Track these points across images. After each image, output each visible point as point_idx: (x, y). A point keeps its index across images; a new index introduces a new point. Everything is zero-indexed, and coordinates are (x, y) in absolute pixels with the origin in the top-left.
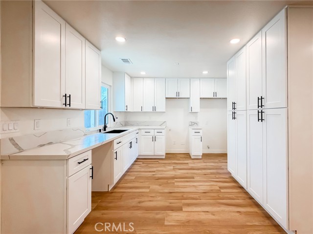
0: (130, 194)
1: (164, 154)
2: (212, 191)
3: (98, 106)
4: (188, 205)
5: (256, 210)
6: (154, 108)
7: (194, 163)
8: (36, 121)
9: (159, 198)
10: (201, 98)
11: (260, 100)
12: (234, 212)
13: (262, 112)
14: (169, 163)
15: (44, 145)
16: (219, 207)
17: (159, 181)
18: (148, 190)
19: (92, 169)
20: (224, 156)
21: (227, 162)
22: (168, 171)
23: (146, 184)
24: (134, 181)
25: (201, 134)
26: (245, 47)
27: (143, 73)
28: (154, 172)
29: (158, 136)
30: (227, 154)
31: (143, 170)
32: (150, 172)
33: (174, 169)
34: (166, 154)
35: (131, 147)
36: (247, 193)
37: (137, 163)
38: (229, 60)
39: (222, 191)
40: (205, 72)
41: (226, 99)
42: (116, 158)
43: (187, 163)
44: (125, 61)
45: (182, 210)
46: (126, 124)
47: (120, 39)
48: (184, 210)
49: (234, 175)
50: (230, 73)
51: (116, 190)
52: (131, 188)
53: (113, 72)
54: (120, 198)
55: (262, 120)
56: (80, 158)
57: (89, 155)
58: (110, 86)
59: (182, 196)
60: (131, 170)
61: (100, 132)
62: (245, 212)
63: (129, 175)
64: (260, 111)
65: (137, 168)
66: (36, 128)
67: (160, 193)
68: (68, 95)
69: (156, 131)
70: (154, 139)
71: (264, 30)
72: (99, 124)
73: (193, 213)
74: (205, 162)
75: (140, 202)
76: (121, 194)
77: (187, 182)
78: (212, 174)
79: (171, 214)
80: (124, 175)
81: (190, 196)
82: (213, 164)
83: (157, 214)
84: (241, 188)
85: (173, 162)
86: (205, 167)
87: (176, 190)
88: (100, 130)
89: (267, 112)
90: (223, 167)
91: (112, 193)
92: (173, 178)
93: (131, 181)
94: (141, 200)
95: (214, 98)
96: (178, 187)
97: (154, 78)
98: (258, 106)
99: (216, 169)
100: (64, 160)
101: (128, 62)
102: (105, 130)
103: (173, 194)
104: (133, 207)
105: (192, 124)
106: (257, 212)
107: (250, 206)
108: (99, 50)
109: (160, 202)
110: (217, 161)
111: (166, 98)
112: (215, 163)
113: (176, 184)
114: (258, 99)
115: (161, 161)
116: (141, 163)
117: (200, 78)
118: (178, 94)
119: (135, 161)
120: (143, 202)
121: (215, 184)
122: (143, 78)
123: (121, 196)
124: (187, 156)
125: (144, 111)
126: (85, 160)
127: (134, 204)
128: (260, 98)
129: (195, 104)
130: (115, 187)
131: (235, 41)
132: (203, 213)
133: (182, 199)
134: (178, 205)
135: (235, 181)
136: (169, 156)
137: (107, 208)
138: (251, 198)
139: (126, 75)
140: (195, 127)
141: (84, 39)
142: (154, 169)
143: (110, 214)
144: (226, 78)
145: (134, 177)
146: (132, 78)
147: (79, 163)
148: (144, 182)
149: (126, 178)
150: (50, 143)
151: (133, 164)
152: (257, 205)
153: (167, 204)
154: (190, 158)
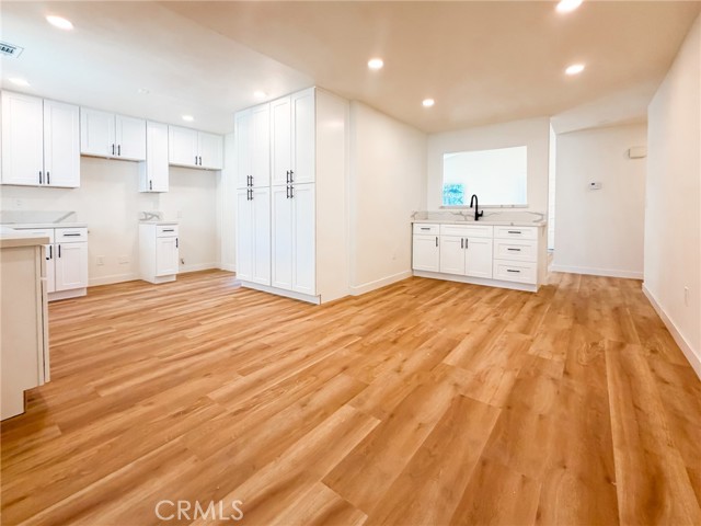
1: (86, 286)
4: (205, 319)
6: (44, 178)
7: (167, 287)
11: (289, 175)
13: (291, 188)
18: (113, 330)
25: (175, 233)
29: (66, 244)
33: (132, 301)
38: (240, 111)
40: (188, 118)
41: (219, 170)
43: (153, 291)
45: (200, 324)
48: (203, 324)
55: (292, 196)
67: (143, 325)
69: (61, 232)
70: (55, 252)
83: (166, 337)
95: (197, 168)
97: (44, 99)
98: (287, 182)
111: (82, 156)
117: (168, 125)
118: (116, 150)
125: (5, 181)
128: (289, 172)
154: (150, 284)
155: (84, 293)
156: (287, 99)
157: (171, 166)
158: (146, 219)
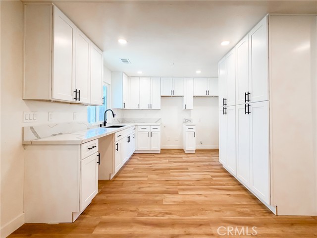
0: (130, 182)
1: (160, 149)
2: (205, 179)
3: (100, 102)
4: (183, 190)
5: (244, 193)
6: (150, 106)
7: (188, 157)
8: (50, 113)
9: (157, 185)
10: (194, 97)
11: (247, 96)
12: (224, 195)
13: (248, 106)
14: (165, 157)
15: (56, 135)
16: (211, 191)
17: (156, 171)
18: (146, 179)
19: (99, 155)
20: (216, 151)
21: (218, 156)
22: (164, 163)
23: (144, 174)
24: (133, 172)
25: (195, 130)
26: (234, 49)
27: (140, 73)
28: (151, 164)
29: (154, 132)
30: (218, 150)
31: (140, 163)
32: (147, 164)
33: (169, 162)
34: (161, 149)
35: (129, 141)
36: (236, 180)
37: (134, 157)
38: (220, 60)
39: (214, 179)
40: (198, 72)
41: (218, 97)
42: (117, 150)
43: (182, 157)
44: (125, 61)
45: (178, 193)
46: (123, 121)
47: (122, 41)
48: (179, 193)
49: (225, 166)
50: (221, 72)
51: (117, 179)
52: (130, 177)
53: (112, 72)
54: (122, 185)
55: (248, 112)
56: (90, 145)
57: (96, 143)
58: (109, 84)
59: (178, 183)
60: (129, 163)
61: (101, 126)
62: (234, 195)
63: (128, 167)
64: (247, 105)
65: (134, 161)
66: (49, 120)
67: (158, 181)
68: (78, 91)
69: (152, 127)
70: (150, 135)
71: (250, 34)
72: (99, 120)
73: (187, 196)
74: (198, 156)
75: (139, 188)
76: (122, 182)
77: (182, 172)
78: (204, 165)
79: (168, 197)
80: (123, 167)
81: (185, 183)
82: (206, 158)
83: (156, 196)
84: (232, 176)
85: (168, 156)
86: (198, 160)
87: (172, 178)
88: (101, 125)
89: (253, 106)
90: (215, 160)
91: (114, 181)
92: (169, 169)
93: (130, 172)
94: (140, 186)
95: (207, 97)
96: (174, 176)
97: (150, 77)
98: (246, 101)
99: (209, 162)
100: (77, 144)
101: (127, 62)
102: (105, 125)
103: (170, 182)
104: (134, 191)
105: (186, 121)
106: (244, 195)
107: (239, 190)
108: (102, 51)
109: (158, 187)
110: (209, 155)
111: (162, 96)
112: (208, 156)
113: (171, 174)
114: (246, 94)
115: (156, 156)
116: (138, 157)
117: (193, 78)
118: (172, 92)
119: (132, 156)
120: (143, 188)
121: (207, 173)
122: (140, 77)
123: (123, 183)
124: (182, 151)
125: (140, 108)
126: (93, 147)
127: (134, 189)
128: (247, 93)
129: (189, 102)
130: (115, 177)
131: (225, 44)
132: (197, 196)
133: (177, 186)
134: (174, 190)
135: (226, 171)
136: (164, 151)
137: (110, 193)
138: (240, 184)
139: (124, 74)
140: (189, 123)
141: (90, 41)
142: (151, 162)
143: (113, 197)
144: (218, 77)
145: (132, 169)
146: (129, 77)
147: (90, 149)
148: (143, 172)
149: (125, 169)
150: (61, 134)
151: (130, 158)
152: (246, 190)
153: (164, 189)
154: (184, 153)
155: (159, 152)
156: (246, 39)
158: (185, 122)
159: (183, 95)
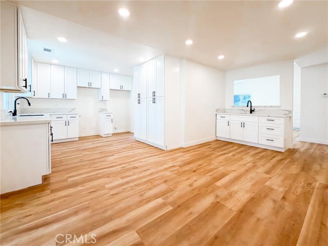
1: (78, 137)
2: (128, 147)
4: (117, 153)
6: (64, 96)
7: (107, 139)
13: (154, 99)
14: (86, 142)
17: (86, 150)
18: (82, 155)
25: (111, 117)
27: (55, 61)
29: (72, 121)
32: (72, 148)
33: (93, 144)
38: (135, 67)
39: (133, 145)
40: (116, 70)
43: (102, 140)
45: (114, 155)
55: (155, 102)
67: (93, 154)
69: (69, 116)
70: (67, 123)
74: (115, 137)
75: (81, 160)
78: (124, 141)
79: (108, 158)
81: (115, 151)
92: (97, 147)
95: (121, 90)
96: (104, 149)
97: (65, 66)
98: (153, 96)
101: (50, 51)
102: (15, 115)
105: (102, 110)
111: (78, 87)
117: (109, 73)
118: (90, 84)
121: (127, 144)
122: (51, 64)
124: (98, 136)
125: (51, 97)
128: (154, 92)
129: (106, 93)
134: (110, 155)
136: (82, 138)
139: (32, 59)
140: (105, 112)
146: (35, 62)
154: (102, 137)
155: (77, 139)
156: (153, 61)
157: (111, 90)
159: (100, 87)
